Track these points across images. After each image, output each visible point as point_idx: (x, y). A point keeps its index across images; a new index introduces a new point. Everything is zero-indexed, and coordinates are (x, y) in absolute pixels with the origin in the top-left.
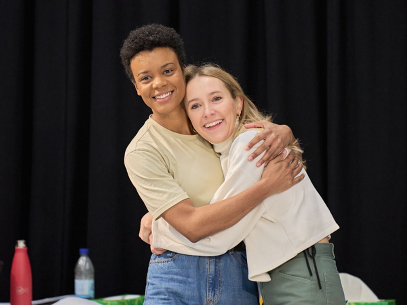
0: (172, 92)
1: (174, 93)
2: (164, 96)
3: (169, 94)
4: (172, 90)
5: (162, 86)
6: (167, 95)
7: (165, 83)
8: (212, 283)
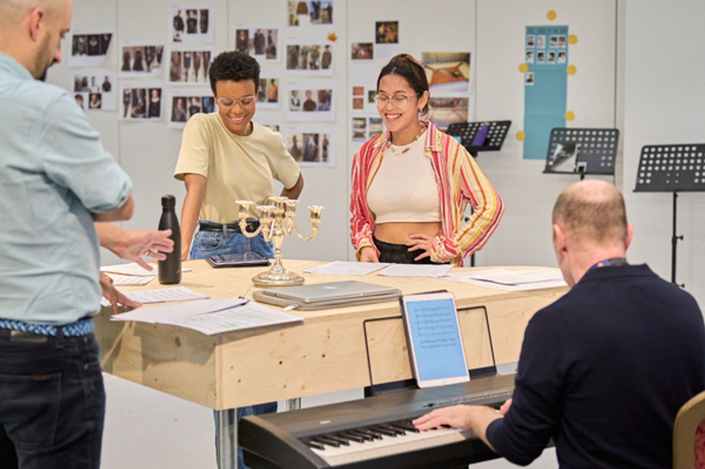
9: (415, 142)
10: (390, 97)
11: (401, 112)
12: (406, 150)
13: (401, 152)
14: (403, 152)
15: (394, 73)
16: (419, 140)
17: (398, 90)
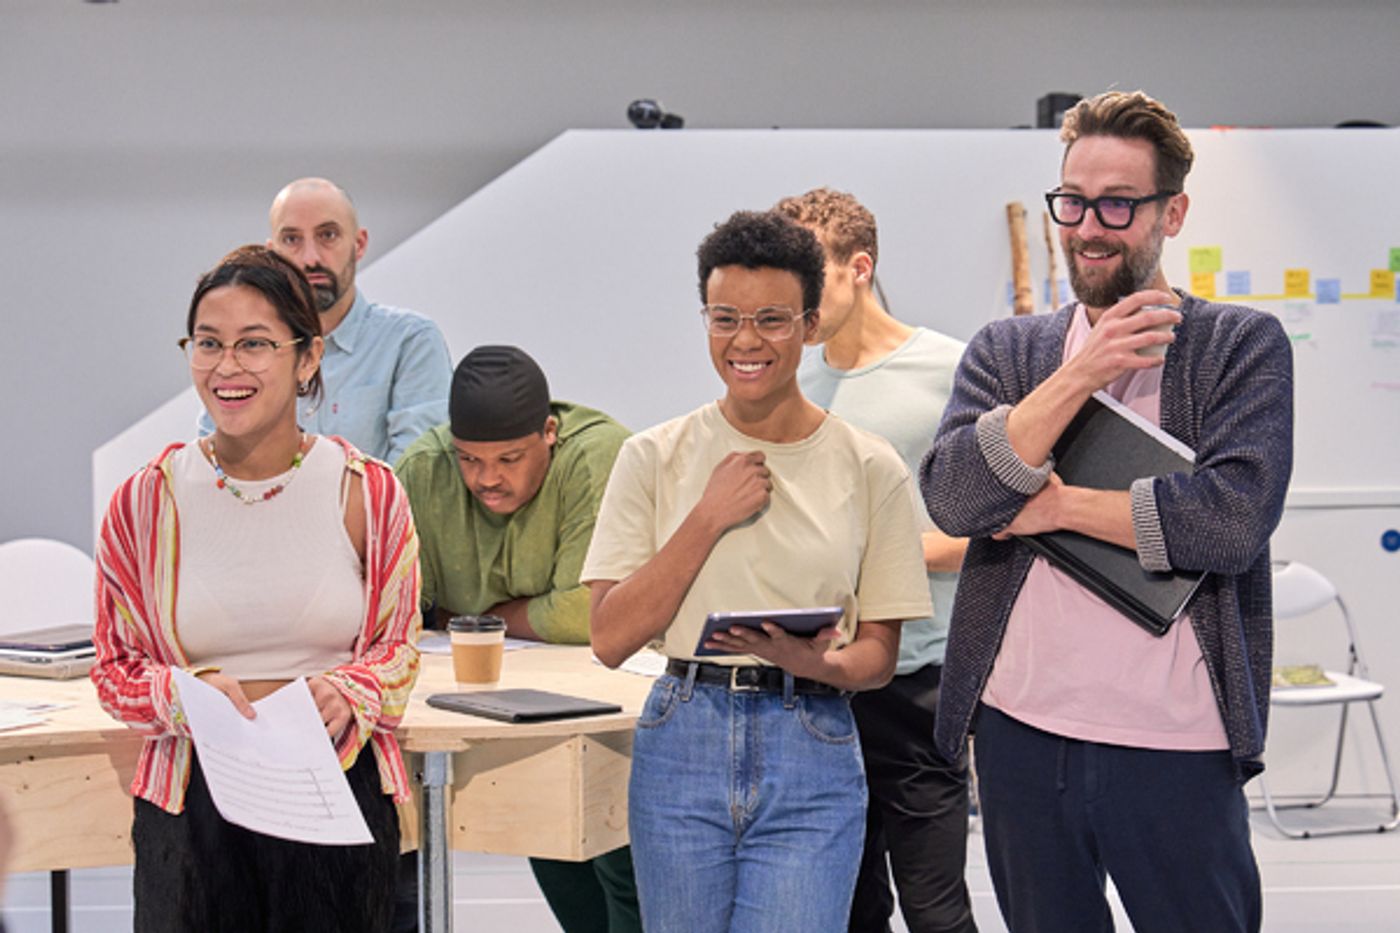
0: (769, 363)
1: (772, 366)
2: (749, 368)
3: (760, 367)
4: (768, 359)
5: (750, 347)
6: (756, 367)
7: (758, 343)
8: (740, 772)
9: (294, 468)
10: (230, 343)
11: (256, 384)
12: (274, 492)
13: (261, 496)
14: (267, 496)
15: (239, 283)
16: (303, 462)
17: (251, 323)
